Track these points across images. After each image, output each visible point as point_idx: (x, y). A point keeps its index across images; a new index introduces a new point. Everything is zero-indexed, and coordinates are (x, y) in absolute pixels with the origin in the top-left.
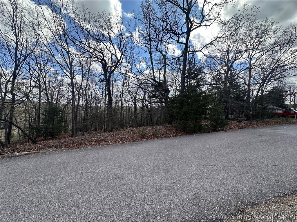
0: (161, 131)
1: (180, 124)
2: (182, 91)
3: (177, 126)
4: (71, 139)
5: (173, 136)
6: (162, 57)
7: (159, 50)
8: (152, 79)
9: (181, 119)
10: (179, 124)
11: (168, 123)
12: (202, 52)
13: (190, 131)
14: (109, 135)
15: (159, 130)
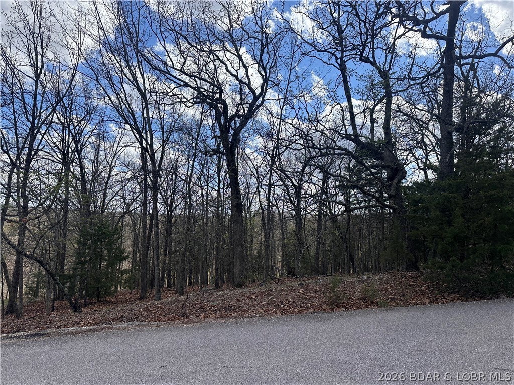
0: (386, 290)
1: (442, 268)
2: (444, 170)
3: (434, 275)
4: (154, 303)
5: (423, 304)
6: (378, 78)
7: (368, 58)
8: (348, 137)
9: (446, 256)
10: (439, 268)
11: (404, 267)
12: (499, 57)
13: (477, 292)
14: (244, 296)
15: (381, 284)
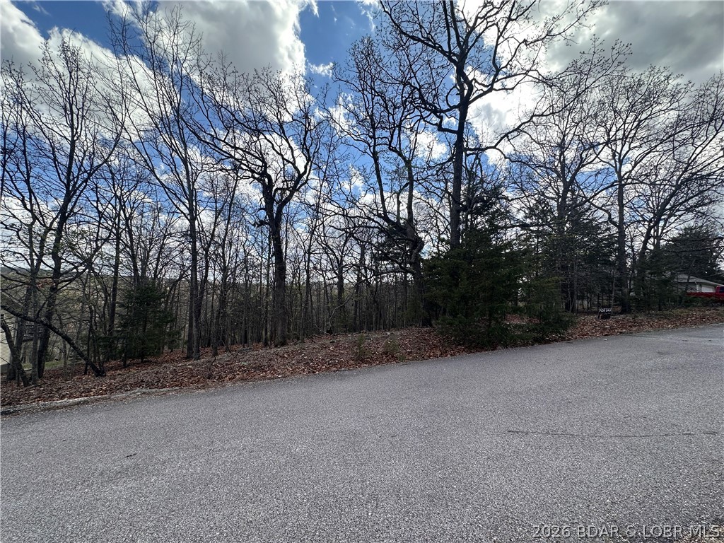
0: (405, 344)
1: (451, 324)
2: (453, 243)
3: (444, 330)
4: (185, 365)
5: (436, 356)
6: (403, 164)
7: (395, 148)
9: (453, 313)
10: (449, 324)
11: (421, 323)
12: (498, 149)
13: (478, 343)
14: (277, 355)
15: (401, 339)
